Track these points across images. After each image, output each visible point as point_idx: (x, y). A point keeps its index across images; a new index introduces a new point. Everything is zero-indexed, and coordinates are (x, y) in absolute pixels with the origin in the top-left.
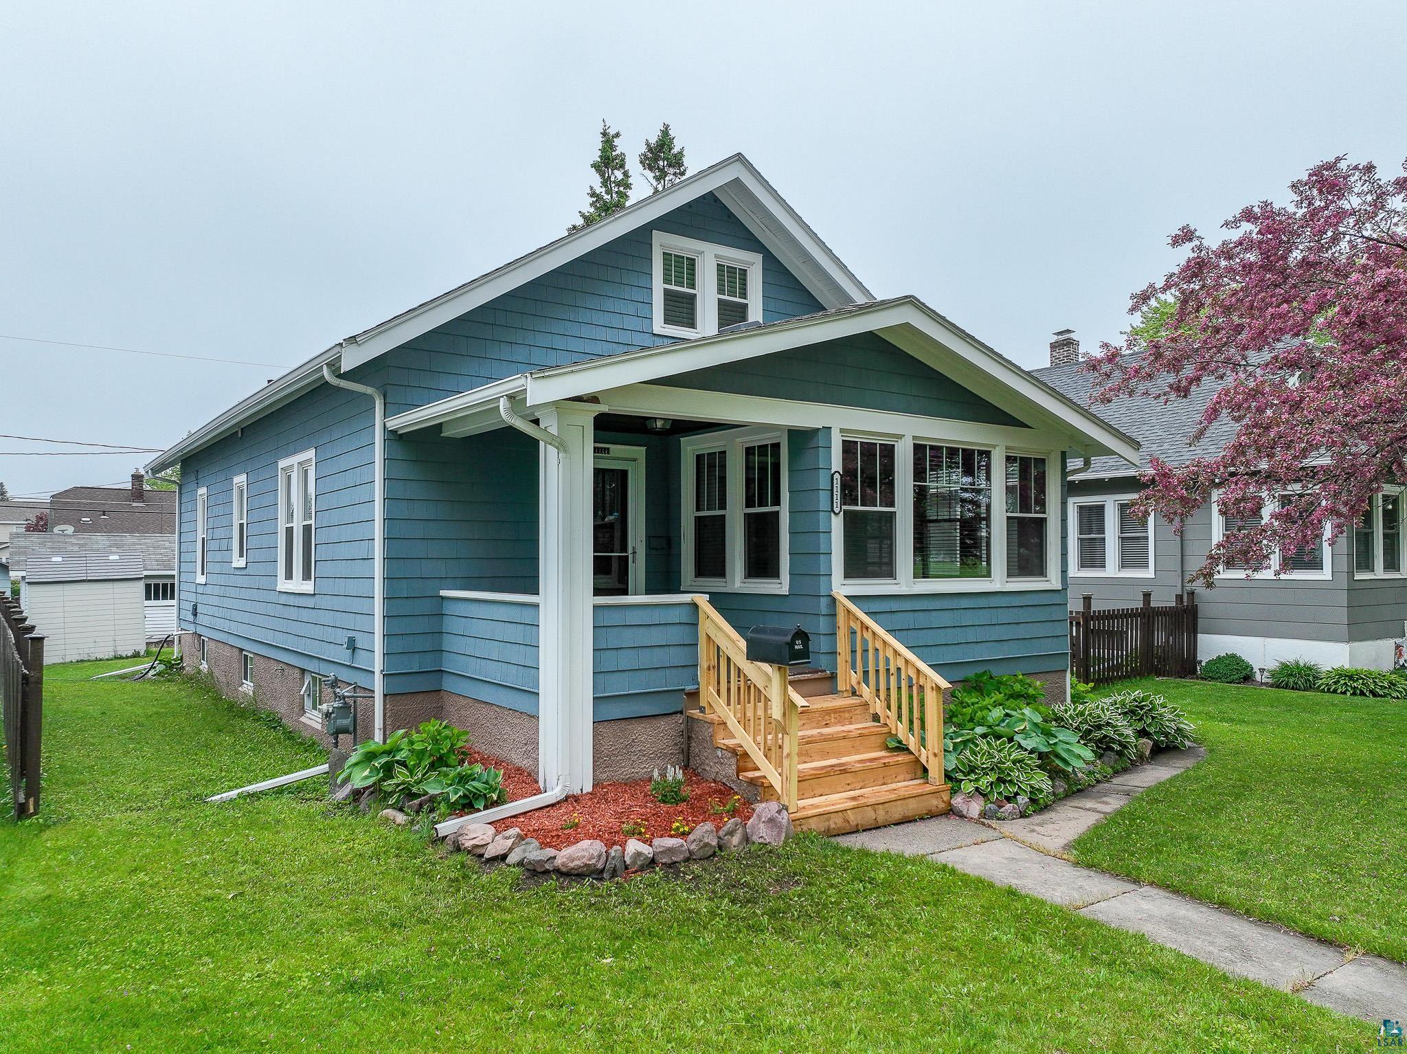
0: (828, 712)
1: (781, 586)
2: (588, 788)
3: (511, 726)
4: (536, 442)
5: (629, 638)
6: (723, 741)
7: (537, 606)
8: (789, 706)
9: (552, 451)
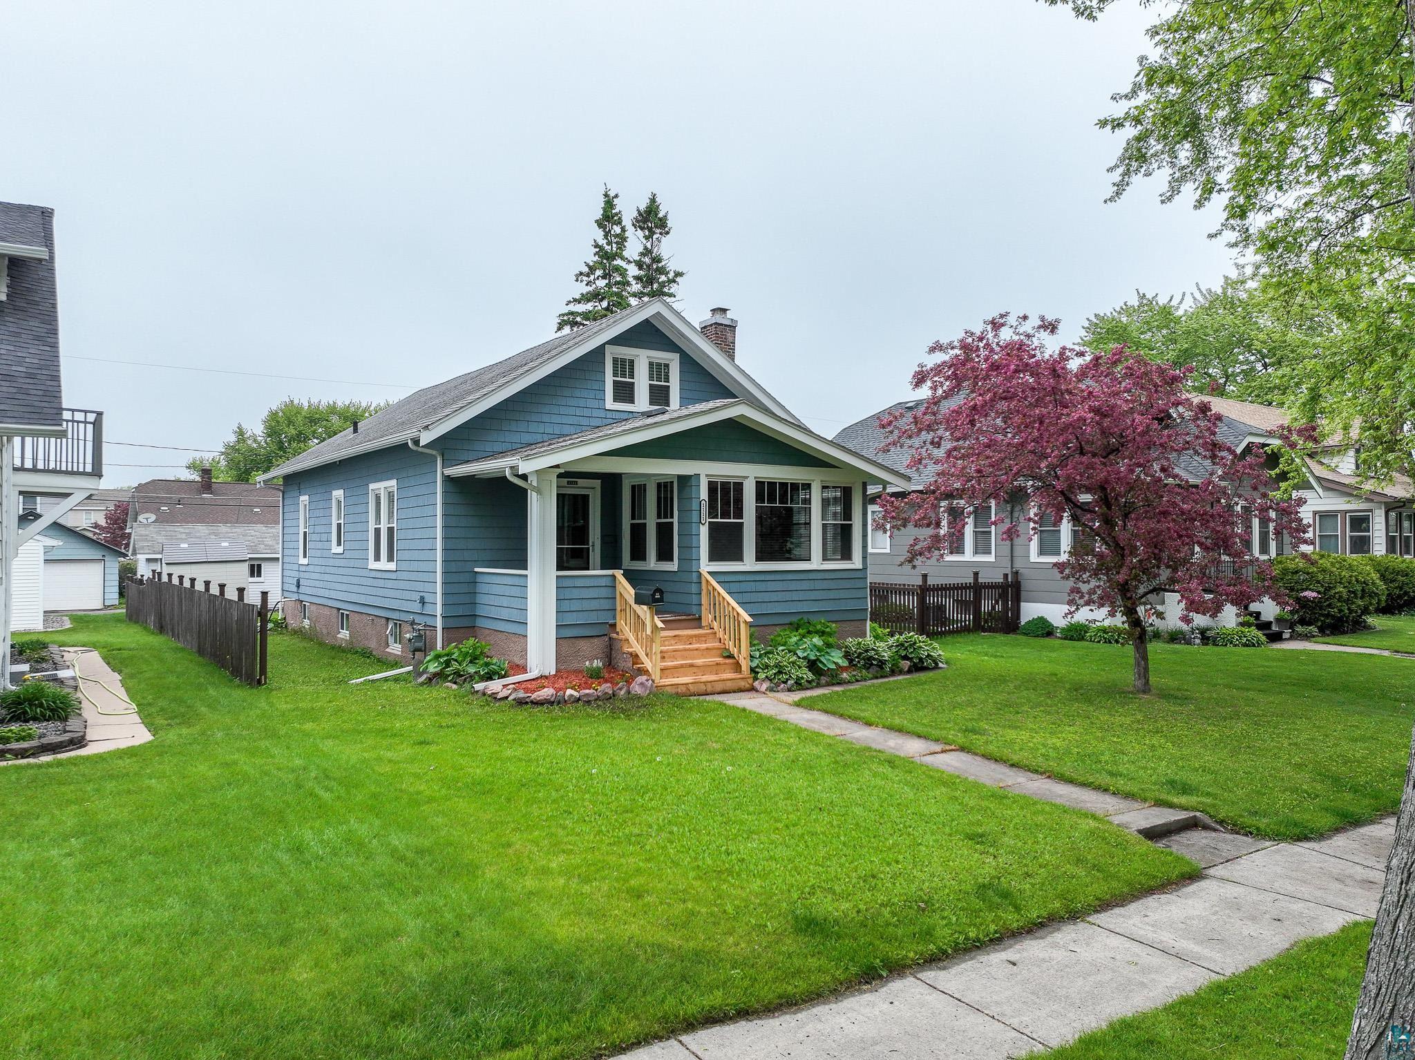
0: (692, 637)
1: (673, 566)
2: (553, 672)
3: (514, 642)
4: (526, 490)
5: (576, 593)
6: (626, 649)
7: (526, 576)
8: (655, 627)
9: (534, 494)
